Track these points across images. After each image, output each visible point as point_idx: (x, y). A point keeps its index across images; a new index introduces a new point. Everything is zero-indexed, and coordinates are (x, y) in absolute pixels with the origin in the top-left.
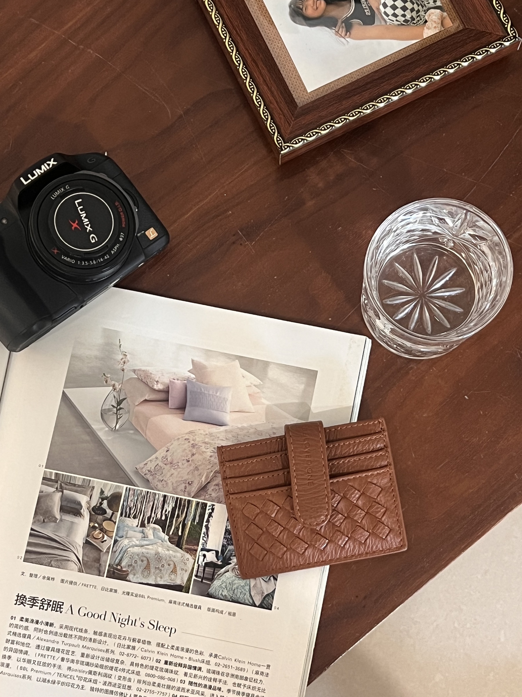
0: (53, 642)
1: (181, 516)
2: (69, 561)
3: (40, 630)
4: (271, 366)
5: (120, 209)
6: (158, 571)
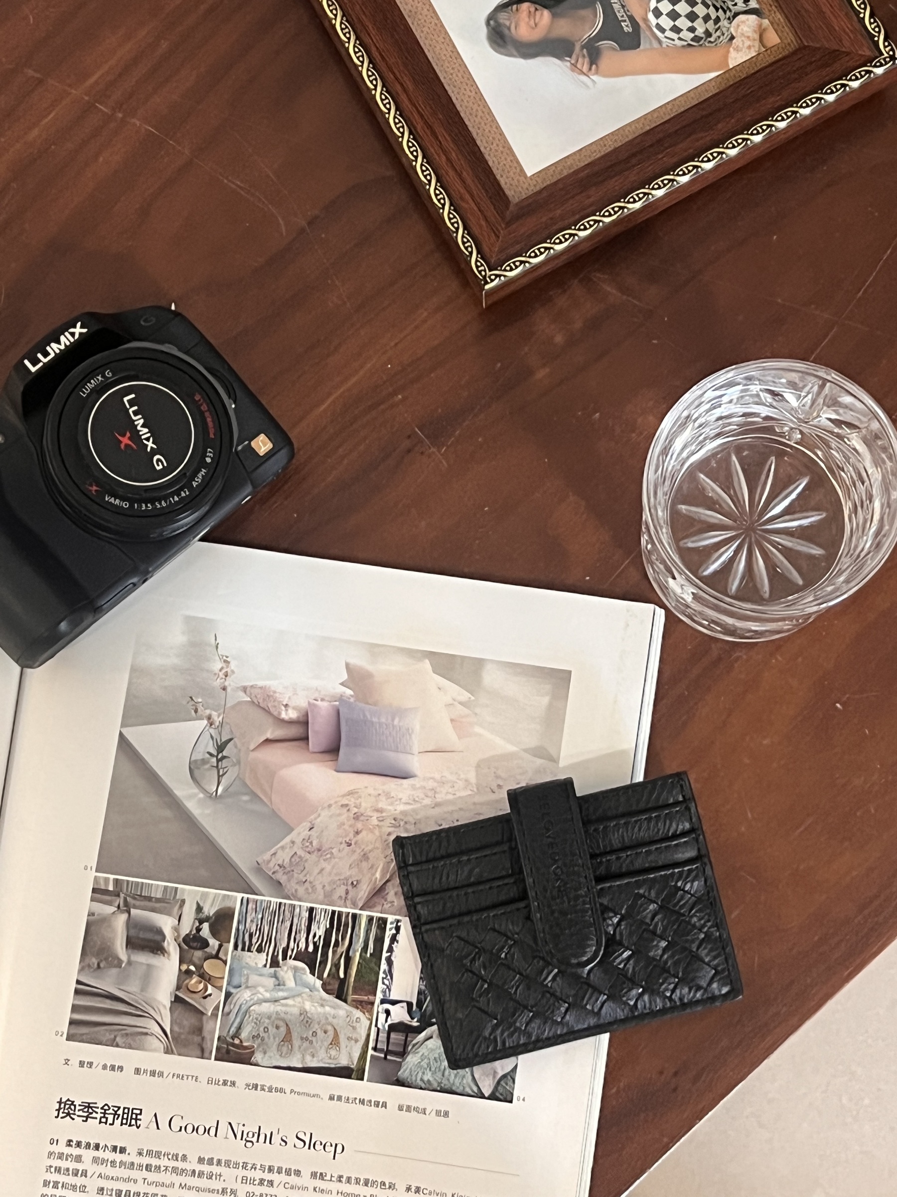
0: (129, 1180)
1: (343, 944)
2: (146, 1034)
3: (103, 1160)
4: (489, 667)
5: (204, 407)
6: (306, 1044)
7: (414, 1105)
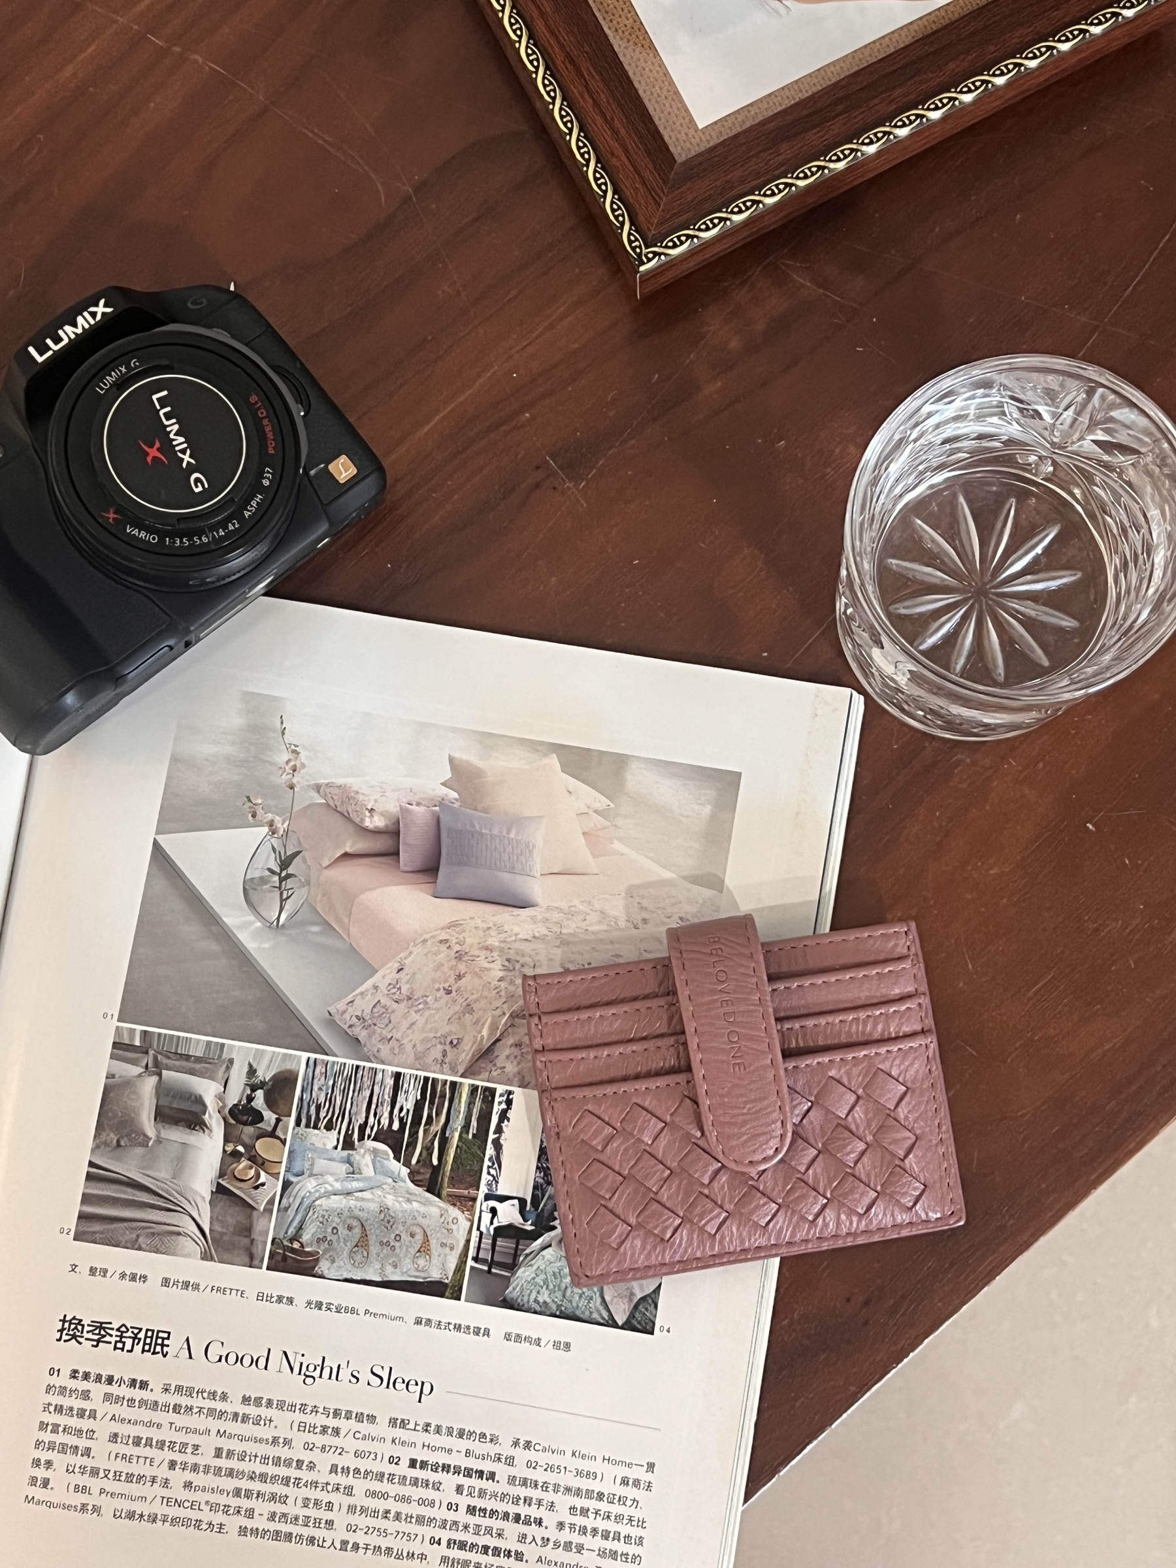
0: (150, 1424)
1: (438, 1121)
2: (179, 1234)
3: (118, 1397)
4: (633, 765)
5: (263, 413)
6: (386, 1250)
7: (524, 1334)
